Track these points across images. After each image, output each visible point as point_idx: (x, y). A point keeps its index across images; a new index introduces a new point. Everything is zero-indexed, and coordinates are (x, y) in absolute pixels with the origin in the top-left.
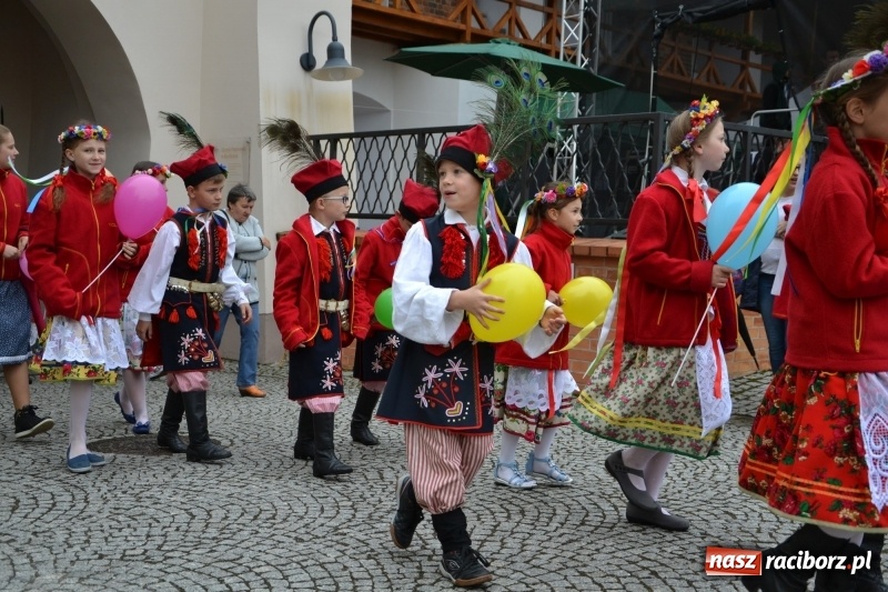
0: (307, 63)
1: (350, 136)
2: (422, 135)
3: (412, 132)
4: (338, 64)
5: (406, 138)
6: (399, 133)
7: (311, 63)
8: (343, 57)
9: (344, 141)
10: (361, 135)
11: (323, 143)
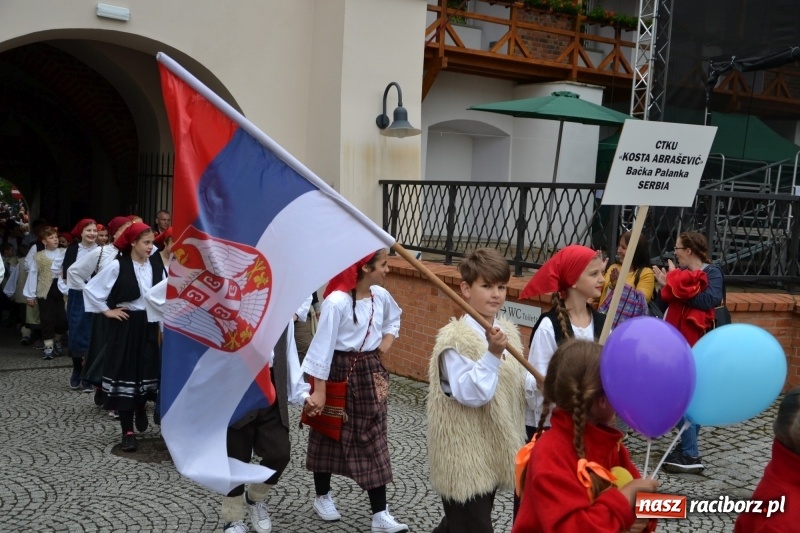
0: (382, 122)
1: (408, 183)
2: (453, 187)
3: (446, 183)
4: (401, 126)
5: (443, 187)
6: (439, 184)
7: (385, 123)
8: (406, 119)
9: (403, 186)
10: (415, 183)
11: (390, 186)
